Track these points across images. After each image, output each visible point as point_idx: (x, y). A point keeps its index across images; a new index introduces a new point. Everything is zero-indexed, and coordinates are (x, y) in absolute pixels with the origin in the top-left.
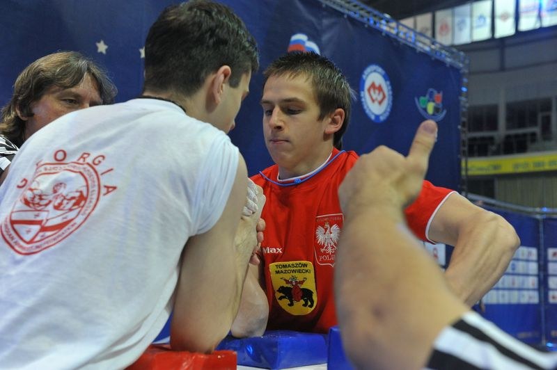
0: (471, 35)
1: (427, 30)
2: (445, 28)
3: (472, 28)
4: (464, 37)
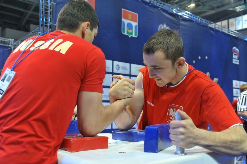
0: (242, 27)
1: (226, 25)
2: (232, 24)
3: (242, 24)
4: (240, 27)
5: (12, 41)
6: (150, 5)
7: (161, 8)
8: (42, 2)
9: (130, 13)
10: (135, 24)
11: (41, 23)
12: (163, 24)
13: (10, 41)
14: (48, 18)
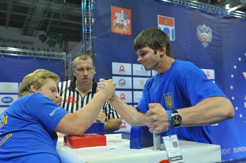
5: (64, 55)
6: (187, 8)
7: (199, 9)
8: (84, 19)
9: (166, 18)
10: (171, 28)
11: (84, 38)
12: (202, 25)
13: (63, 55)
14: (89, 33)
